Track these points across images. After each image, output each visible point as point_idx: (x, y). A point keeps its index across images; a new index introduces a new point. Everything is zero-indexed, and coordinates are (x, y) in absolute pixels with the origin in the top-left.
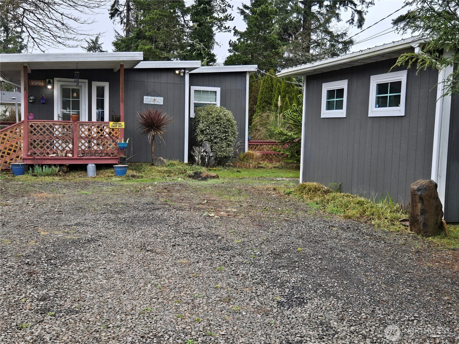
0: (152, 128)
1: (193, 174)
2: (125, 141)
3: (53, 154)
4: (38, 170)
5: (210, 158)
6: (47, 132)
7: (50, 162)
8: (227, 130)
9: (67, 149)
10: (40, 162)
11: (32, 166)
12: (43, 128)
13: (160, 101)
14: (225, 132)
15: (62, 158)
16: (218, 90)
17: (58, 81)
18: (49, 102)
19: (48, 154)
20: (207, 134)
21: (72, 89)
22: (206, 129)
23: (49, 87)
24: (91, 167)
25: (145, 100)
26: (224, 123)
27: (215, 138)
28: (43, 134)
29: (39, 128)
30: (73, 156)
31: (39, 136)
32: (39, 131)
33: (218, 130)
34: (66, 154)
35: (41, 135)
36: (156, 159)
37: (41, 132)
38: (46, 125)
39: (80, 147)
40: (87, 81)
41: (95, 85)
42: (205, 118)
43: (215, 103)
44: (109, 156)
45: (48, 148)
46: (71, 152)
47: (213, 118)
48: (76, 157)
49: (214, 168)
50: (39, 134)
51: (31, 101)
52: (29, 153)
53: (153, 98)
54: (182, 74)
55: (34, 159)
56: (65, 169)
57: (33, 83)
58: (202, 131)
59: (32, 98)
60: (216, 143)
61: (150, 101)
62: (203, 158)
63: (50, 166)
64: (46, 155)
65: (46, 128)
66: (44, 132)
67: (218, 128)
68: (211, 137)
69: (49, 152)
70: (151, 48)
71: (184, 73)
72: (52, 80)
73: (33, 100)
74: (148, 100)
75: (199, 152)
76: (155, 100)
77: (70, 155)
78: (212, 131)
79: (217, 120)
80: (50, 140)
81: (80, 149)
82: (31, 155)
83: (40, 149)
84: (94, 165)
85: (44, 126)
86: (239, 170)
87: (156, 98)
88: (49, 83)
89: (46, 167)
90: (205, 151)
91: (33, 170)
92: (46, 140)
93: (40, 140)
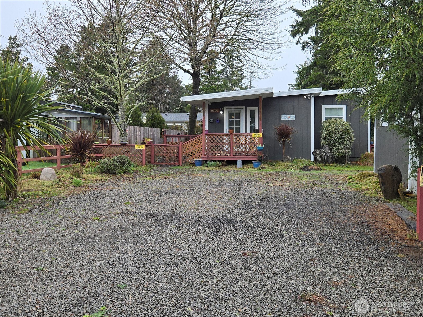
0: (283, 136)
1: (303, 167)
2: (262, 145)
3: (219, 154)
4: (209, 163)
5: (328, 157)
6: (215, 141)
7: (216, 159)
8: (343, 137)
9: (227, 151)
10: (211, 159)
11: (206, 161)
12: (213, 138)
13: (293, 117)
14: (342, 138)
15: (223, 156)
16: (344, 107)
17: (227, 108)
18: (221, 122)
19: (216, 154)
20: (328, 140)
21: (235, 113)
22: (327, 136)
23: (221, 112)
24: (239, 162)
25: (282, 117)
26: (341, 131)
27: (334, 142)
28: (213, 142)
29: (211, 138)
30: (230, 155)
31: (211, 143)
32: (211, 140)
33: (336, 136)
34: (226, 154)
35: (212, 142)
36: (285, 157)
37: (212, 141)
38: (215, 136)
39: (235, 150)
40: (244, 107)
41: (249, 109)
42: (327, 128)
43: (342, 116)
44: (252, 155)
45: (216, 150)
46: (229, 153)
47: (332, 128)
48: (232, 156)
49: (331, 165)
50: (211, 142)
51: (211, 122)
52: (205, 154)
53: (288, 116)
54: (309, 98)
55: (208, 157)
56: (224, 163)
57: (212, 111)
58: (324, 138)
59: (211, 120)
60: (335, 146)
61: (286, 118)
62: (322, 157)
63: (216, 161)
64: (215, 155)
65: (215, 138)
66: (214, 141)
67: (336, 135)
68: (331, 142)
69: (216, 153)
70: (321, 74)
71: (311, 97)
72: (223, 109)
73: (212, 121)
74: (284, 117)
75: (320, 153)
76: (289, 117)
77: (228, 155)
78: (331, 138)
79: (336, 129)
80: (217, 146)
81: (234, 151)
82: (206, 155)
83: (211, 151)
84: (241, 161)
85: (214, 137)
86: (348, 165)
87: (290, 116)
88: (222, 110)
89: (213, 162)
90: (324, 152)
91: (206, 163)
92: (215, 145)
93: (211, 145)
